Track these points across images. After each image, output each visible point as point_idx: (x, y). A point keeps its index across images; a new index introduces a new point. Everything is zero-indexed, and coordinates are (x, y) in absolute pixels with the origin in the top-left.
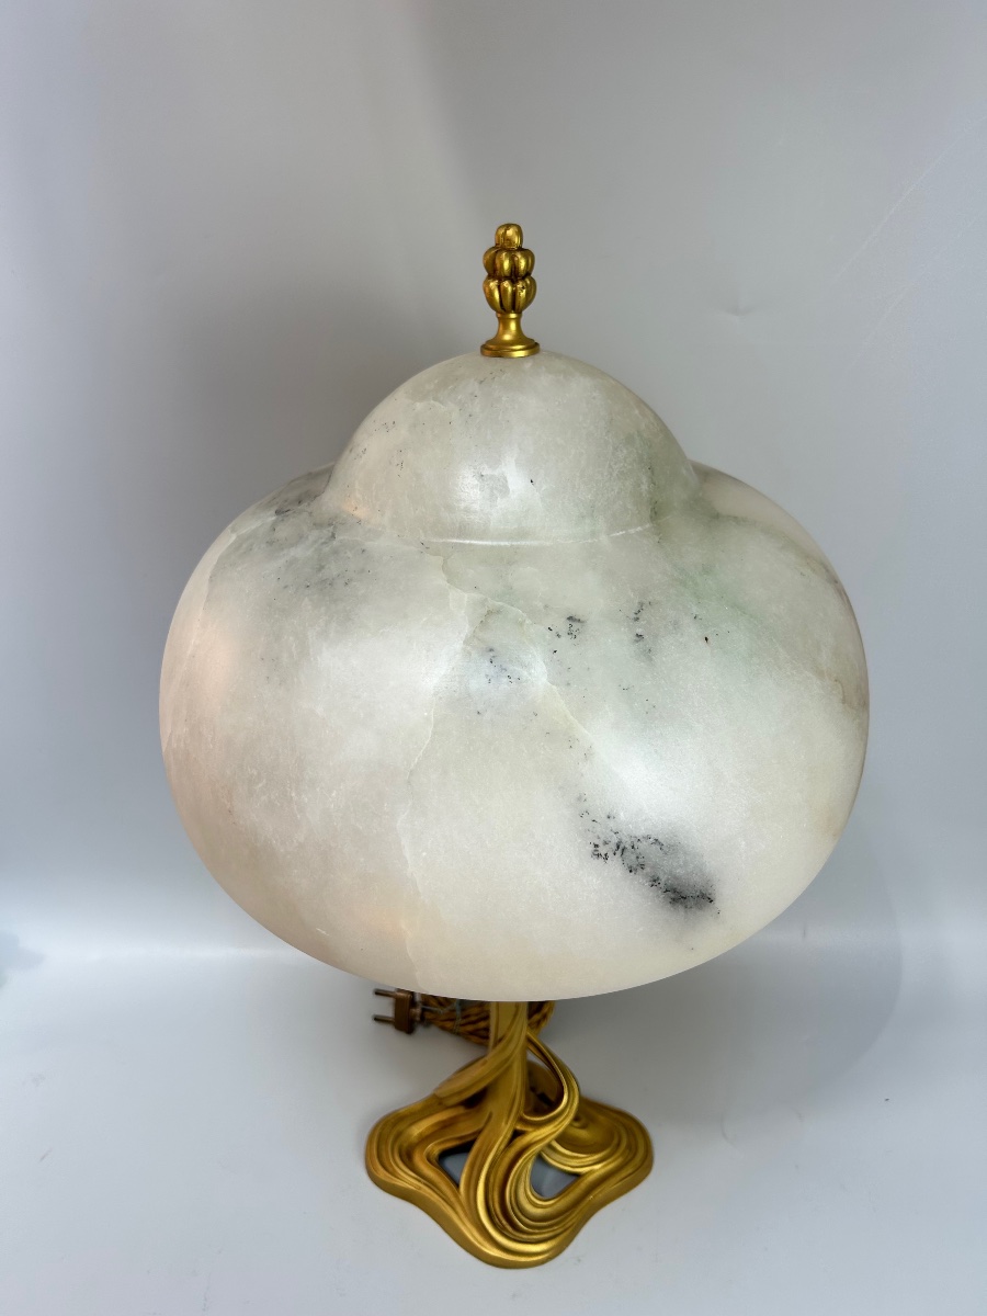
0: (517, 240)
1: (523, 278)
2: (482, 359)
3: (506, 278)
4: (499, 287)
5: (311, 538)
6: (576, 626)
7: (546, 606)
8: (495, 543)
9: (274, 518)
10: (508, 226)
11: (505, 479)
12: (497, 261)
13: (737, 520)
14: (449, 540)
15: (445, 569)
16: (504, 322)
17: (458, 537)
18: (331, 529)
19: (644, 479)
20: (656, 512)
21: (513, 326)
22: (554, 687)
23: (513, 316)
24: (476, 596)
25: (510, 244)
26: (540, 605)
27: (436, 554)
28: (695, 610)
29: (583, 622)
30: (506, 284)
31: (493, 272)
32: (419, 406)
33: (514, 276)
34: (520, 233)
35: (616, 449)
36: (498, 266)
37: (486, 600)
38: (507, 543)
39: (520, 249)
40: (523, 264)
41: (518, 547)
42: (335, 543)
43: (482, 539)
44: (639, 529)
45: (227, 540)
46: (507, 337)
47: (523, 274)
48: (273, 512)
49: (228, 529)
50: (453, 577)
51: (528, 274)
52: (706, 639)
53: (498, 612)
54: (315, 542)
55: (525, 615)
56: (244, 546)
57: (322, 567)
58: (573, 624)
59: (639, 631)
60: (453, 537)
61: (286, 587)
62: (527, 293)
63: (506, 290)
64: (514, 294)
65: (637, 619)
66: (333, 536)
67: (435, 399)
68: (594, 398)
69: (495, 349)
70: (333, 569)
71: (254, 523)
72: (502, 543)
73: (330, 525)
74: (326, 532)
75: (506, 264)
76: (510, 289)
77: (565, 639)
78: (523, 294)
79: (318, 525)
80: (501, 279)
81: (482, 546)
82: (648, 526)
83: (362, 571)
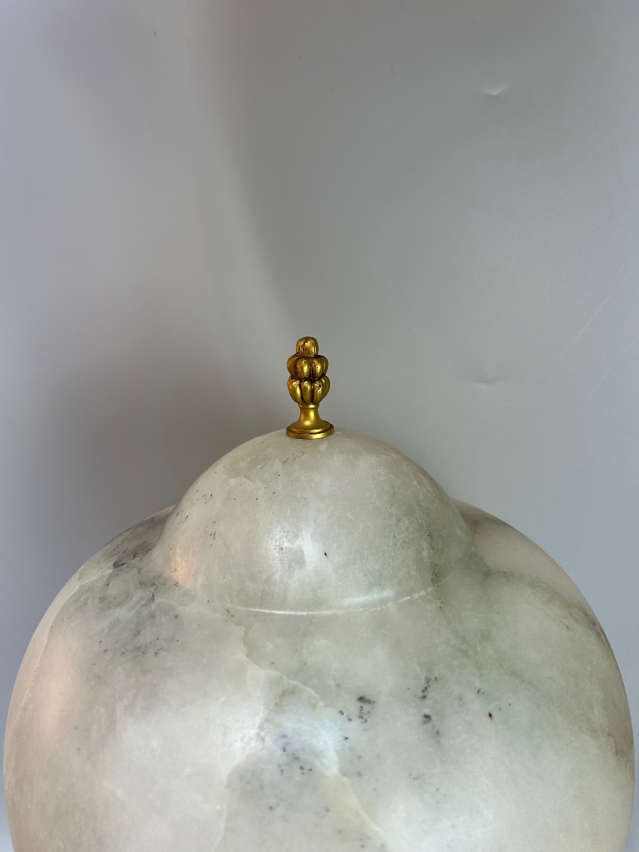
0: (313, 350)
1: (320, 379)
2: (287, 439)
3: (306, 379)
4: (300, 386)
5: (135, 599)
6: (367, 707)
7: (338, 686)
8: (292, 613)
9: (111, 571)
10: (306, 339)
11: (302, 551)
12: (298, 366)
13: (507, 575)
14: (252, 609)
15: (247, 642)
16: (305, 411)
17: (260, 607)
18: (152, 589)
19: (425, 545)
20: (436, 575)
21: (312, 414)
22: (345, 779)
23: (312, 406)
24: (273, 673)
25: (309, 353)
26: (332, 683)
27: (240, 624)
28: (477, 684)
29: (374, 702)
30: (306, 384)
31: (295, 375)
32: (233, 481)
33: (312, 377)
34: (316, 344)
35: (399, 521)
36: (299, 370)
37: (281, 677)
38: (304, 613)
39: (317, 357)
40: (319, 368)
41: (313, 617)
42: (153, 606)
43: (280, 609)
44: (422, 593)
45: (72, 588)
46: (307, 423)
47: (319, 375)
48: (111, 564)
49: (77, 575)
50: (253, 652)
51: (323, 375)
52: (490, 715)
53: (293, 692)
54: (138, 602)
55: (317, 696)
56: (82, 599)
57: (138, 633)
58: (364, 705)
59: (427, 711)
60: (254, 606)
61: (106, 651)
62: (323, 390)
63: (305, 388)
64: (313, 391)
65: (424, 697)
66: (153, 598)
67: (246, 477)
68: (379, 474)
69: (298, 432)
70: (148, 636)
71: (95, 573)
72: (299, 613)
73: (153, 584)
74: (147, 593)
75: (306, 369)
76: (309, 387)
77: (356, 723)
78: (320, 391)
79: (143, 584)
80: (302, 380)
81: (281, 615)
82: (430, 589)
83: (173, 639)
